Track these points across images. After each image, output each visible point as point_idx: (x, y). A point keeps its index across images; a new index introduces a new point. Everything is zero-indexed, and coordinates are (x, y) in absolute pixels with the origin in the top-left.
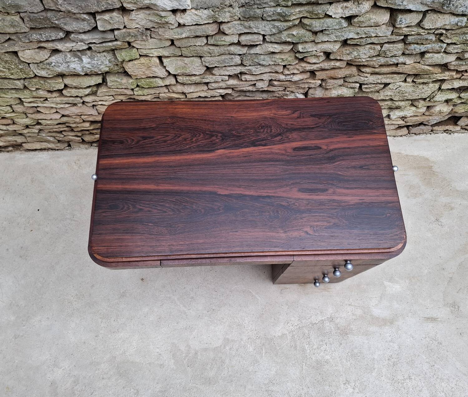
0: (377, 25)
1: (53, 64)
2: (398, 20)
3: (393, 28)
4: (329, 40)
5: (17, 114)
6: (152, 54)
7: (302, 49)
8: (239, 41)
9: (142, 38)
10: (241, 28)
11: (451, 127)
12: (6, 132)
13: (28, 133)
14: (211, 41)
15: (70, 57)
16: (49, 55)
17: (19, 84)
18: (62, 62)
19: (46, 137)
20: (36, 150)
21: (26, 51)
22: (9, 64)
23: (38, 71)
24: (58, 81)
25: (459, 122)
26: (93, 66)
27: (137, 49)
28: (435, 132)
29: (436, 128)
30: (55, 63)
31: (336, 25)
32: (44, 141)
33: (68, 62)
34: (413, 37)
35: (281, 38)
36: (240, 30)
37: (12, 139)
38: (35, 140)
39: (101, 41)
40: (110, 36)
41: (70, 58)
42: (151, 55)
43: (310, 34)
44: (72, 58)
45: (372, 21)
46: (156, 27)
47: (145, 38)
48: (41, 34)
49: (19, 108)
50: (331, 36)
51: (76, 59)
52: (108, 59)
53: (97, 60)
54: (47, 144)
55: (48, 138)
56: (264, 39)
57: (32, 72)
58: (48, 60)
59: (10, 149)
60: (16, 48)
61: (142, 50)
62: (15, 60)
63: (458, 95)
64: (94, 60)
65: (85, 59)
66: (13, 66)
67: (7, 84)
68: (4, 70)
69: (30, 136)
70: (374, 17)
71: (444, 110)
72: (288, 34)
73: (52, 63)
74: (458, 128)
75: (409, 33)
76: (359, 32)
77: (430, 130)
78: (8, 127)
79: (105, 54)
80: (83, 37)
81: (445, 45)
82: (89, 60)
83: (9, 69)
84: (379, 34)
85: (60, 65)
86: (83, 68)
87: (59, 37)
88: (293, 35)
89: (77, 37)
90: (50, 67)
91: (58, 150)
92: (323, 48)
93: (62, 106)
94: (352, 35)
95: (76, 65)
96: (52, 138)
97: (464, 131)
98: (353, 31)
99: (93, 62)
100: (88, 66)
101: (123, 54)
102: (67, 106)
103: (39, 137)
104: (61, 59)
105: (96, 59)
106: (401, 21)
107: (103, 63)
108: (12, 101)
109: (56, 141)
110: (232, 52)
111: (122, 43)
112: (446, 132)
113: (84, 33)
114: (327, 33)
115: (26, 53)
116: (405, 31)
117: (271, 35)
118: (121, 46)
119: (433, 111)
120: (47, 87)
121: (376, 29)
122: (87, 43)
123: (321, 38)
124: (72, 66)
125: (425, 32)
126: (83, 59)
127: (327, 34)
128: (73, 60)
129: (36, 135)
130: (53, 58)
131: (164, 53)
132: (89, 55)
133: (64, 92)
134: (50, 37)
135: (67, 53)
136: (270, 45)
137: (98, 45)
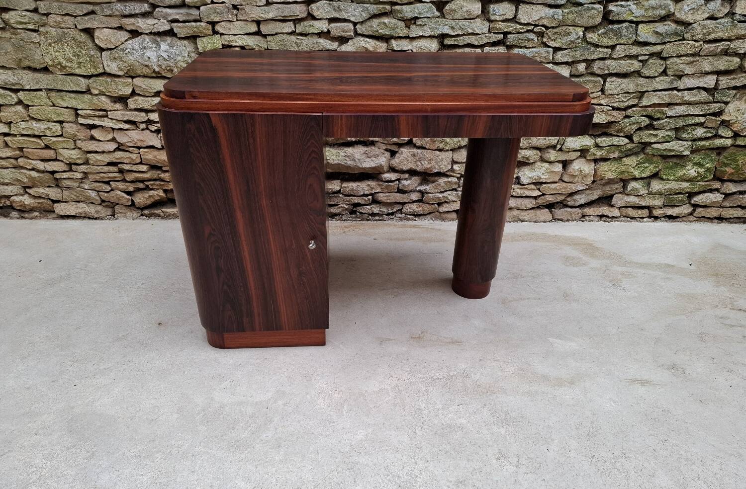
0: (471, 17)
1: (129, 50)
2: (491, 9)
3: (489, 23)
4: (424, 35)
5: (65, 139)
6: (237, 42)
7: (397, 45)
8: (328, 30)
9: (228, 18)
10: (329, 9)
11: (606, 208)
12: (42, 175)
13: (69, 179)
14: (300, 28)
15: (148, 41)
16: (126, 38)
17: (83, 83)
18: (138, 48)
19: (88, 191)
20: (68, 217)
21: (105, 29)
22: (81, 48)
23: (109, 63)
24: (126, 81)
25: (613, 200)
26: (170, 57)
27: (222, 34)
28: (587, 218)
29: (587, 210)
30: (130, 49)
31: (427, 12)
32: (83, 199)
33: (145, 48)
34: (513, 36)
35: (372, 27)
36: (329, 12)
37: (44, 191)
38: (73, 196)
39: (184, 18)
40: (195, 12)
41: (148, 43)
42: (234, 44)
43: (401, 24)
44: (150, 43)
45: (464, 9)
46: (243, 3)
47: (230, 16)
48: (125, 6)
49: (70, 128)
50: (426, 28)
51: (154, 45)
52: (188, 50)
53: (176, 50)
54: (86, 206)
55: (90, 191)
56: (355, 31)
57: (102, 65)
58: (123, 44)
59: (36, 214)
60: (95, 23)
61: (225, 36)
62: (90, 43)
63: (594, 141)
64: (173, 49)
65: (164, 46)
66: (84, 52)
67: (70, 81)
68: (73, 58)
69: (68, 188)
70: (465, 4)
71: (585, 169)
72: (379, 23)
73: (127, 49)
74: (616, 212)
75: (507, 30)
76: (453, 25)
77: (580, 215)
78: (46, 164)
79: (186, 42)
80: (169, 11)
81: (551, 50)
82: (168, 47)
83: (78, 56)
84: (475, 29)
85: (135, 52)
86: (159, 56)
87: (143, 10)
88: (385, 23)
89: (162, 12)
90: (123, 54)
91: (96, 219)
92: (419, 45)
93: (122, 126)
94: (446, 30)
95: (152, 53)
96: (94, 192)
97: (626, 219)
98: (447, 23)
99: (171, 50)
100: (165, 55)
101: (204, 40)
102: (127, 126)
103: (79, 189)
104: (137, 44)
105: (175, 48)
106: (494, 11)
107: (182, 54)
108: (67, 114)
109: (99, 199)
110: (322, 47)
111: (207, 24)
112: (603, 219)
113: (170, 7)
114: (420, 23)
115: (104, 32)
116: (503, 26)
117: (363, 21)
118: (204, 29)
119: (572, 170)
120: (112, 88)
121: (471, 22)
122: (169, 19)
123: (415, 31)
124: (148, 53)
125: (523, 29)
126: (161, 45)
127: (421, 25)
128: (151, 46)
129: (77, 184)
130: (130, 42)
131: (249, 41)
132: (169, 42)
133: (130, 101)
134: (135, 10)
135: (146, 36)
136: (361, 38)
137: (180, 25)
